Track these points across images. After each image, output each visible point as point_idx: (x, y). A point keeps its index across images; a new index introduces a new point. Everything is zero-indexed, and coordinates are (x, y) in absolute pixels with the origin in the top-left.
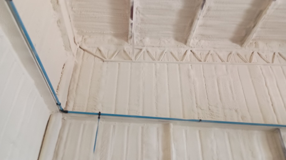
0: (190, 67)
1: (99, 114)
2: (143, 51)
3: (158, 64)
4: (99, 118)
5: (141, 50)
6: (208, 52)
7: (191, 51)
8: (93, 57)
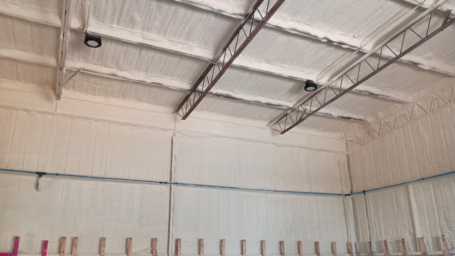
0: (420, 123)
1: (364, 192)
2: (382, 124)
3: (396, 132)
4: (365, 194)
5: (381, 123)
6: (431, 98)
7: (418, 105)
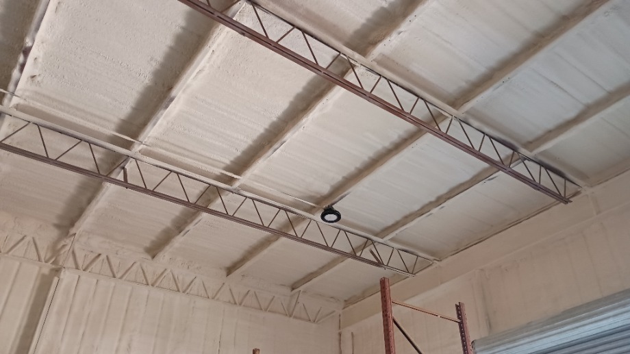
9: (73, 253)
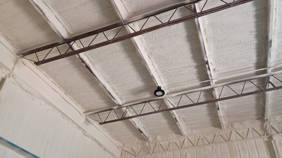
2: (157, 144)
3: (167, 153)
6: (199, 137)
7: (188, 139)
8: (130, 154)
9: (272, 127)
